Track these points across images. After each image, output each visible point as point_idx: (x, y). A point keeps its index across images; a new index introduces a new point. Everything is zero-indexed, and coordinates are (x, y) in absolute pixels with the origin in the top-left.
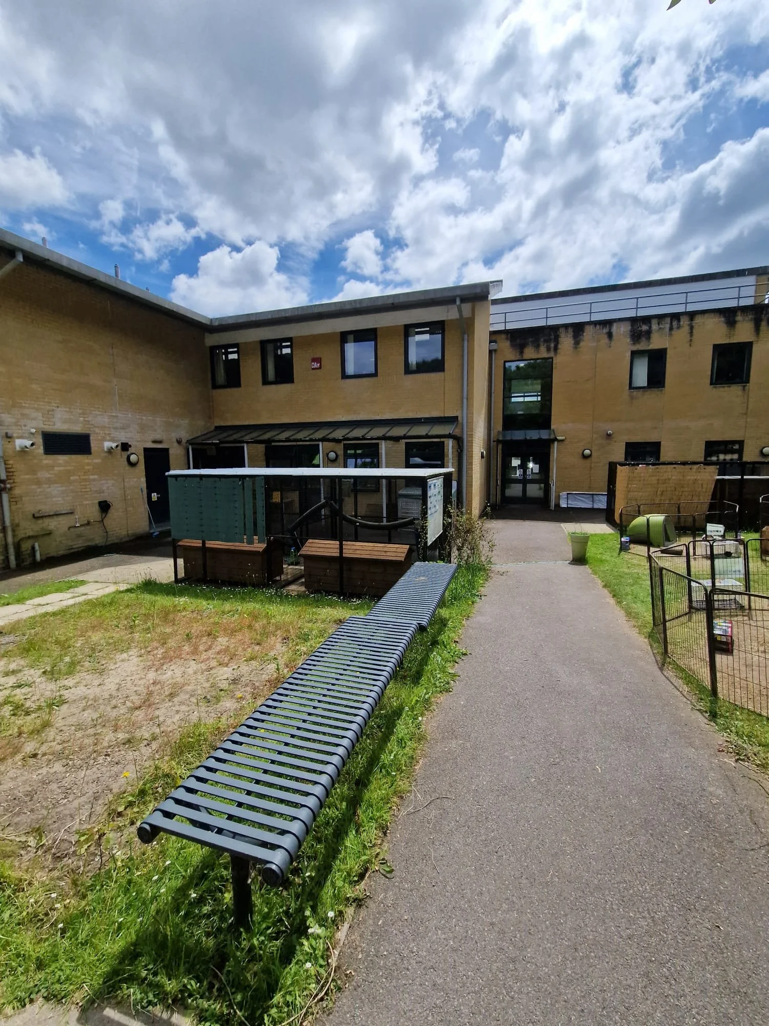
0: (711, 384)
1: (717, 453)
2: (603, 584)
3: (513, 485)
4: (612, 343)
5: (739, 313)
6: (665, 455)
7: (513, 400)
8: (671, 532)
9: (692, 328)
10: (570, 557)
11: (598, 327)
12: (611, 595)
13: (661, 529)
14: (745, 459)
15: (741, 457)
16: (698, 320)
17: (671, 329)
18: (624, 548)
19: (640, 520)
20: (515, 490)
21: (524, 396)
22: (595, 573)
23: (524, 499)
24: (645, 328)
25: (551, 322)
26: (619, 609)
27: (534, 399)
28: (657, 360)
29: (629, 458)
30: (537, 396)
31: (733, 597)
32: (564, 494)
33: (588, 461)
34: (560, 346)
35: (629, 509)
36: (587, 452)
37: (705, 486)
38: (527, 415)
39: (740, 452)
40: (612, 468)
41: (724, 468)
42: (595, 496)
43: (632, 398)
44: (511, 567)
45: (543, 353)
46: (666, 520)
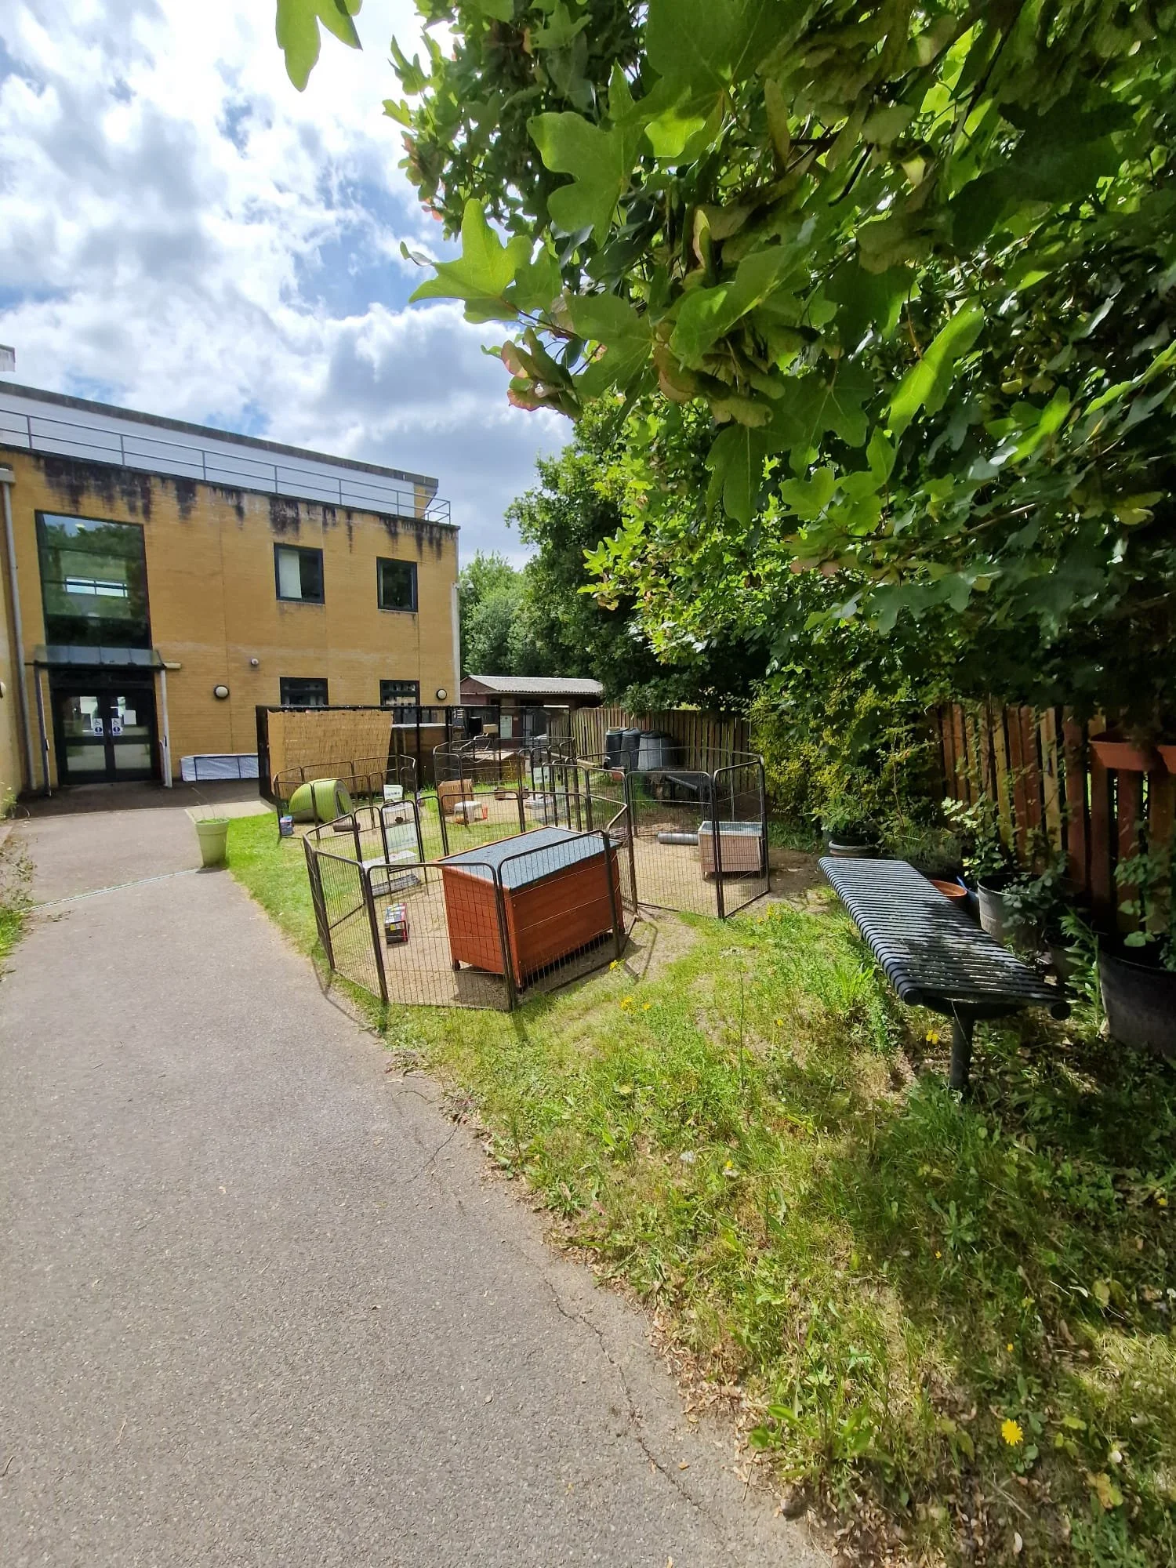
0: (379, 607)
1: (395, 696)
2: (252, 892)
3: (87, 748)
4: (245, 523)
5: (400, 523)
6: (335, 696)
7: (71, 589)
8: (346, 801)
9: (350, 529)
10: (200, 861)
11: (219, 493)
12: (263, 907)
13: (332, 799)
14: (422, 704)
15: (418, 702)
16: (357, 519)
17: (325, 524)
18: (284, 833)
19: (304, 790)
20: (91, 758)
21: (95, 586)
22: (240, 878)
23: (111, 773)
24: (290, 513)
25: (132, 462)
26: (273, 924)
27: (119, 593)
28: (311, 561)
29: (288, 700)
30: (124, 588)
31: (409, 872)
32: (187, 760)
33: (225, 703)
34: (153, 508)
35: (290, 774)
36: (222, 690)
37: (380, 738)
38: (107, 620)
39: (417, 694)
40: (261, 715)
41: (400, 714)
42: (242, 759)
43: (283, 612)
44: (79, 901)
45: (122, 512)
46: (337, 786)
